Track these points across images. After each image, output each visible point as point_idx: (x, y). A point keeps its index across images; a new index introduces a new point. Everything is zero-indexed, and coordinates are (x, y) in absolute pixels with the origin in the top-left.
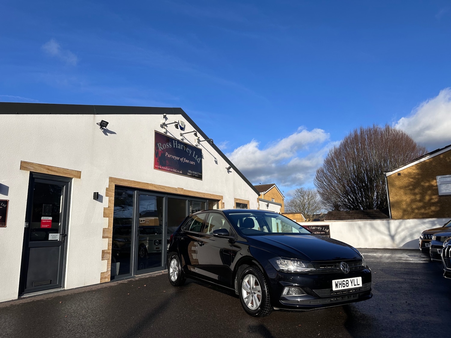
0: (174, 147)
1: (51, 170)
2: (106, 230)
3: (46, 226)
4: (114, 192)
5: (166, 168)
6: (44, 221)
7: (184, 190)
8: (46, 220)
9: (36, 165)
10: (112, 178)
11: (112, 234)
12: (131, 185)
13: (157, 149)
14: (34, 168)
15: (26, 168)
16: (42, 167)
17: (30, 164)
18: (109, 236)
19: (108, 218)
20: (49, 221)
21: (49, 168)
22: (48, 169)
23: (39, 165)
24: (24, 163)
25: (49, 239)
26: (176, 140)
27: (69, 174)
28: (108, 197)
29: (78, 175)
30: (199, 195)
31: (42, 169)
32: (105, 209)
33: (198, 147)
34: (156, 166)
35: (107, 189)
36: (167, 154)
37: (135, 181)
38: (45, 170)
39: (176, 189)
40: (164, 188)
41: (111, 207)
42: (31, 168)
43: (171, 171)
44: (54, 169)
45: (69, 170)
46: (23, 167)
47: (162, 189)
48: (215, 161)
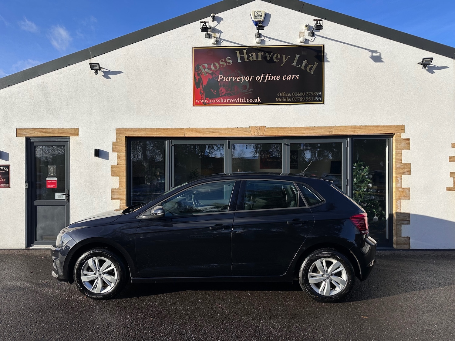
0: (239, 61)
1: (46, 133)
2: (116, 190)
3: (52, 186)
4: (125, 145)
5: (221, 100)
6: (49, 182)
7: (267, 128)
8: (51, 181)
9: (31, 130)
10: (121, 129)
11: (125, 195)
12: (152, 135)
13: (198, 74)
14: (29, 133)
15: (22, 134)
16: (36, 131)
17: (25, 130)
18: (121, 197)
19: (118, 177)
20: (54, 182)
21: (42, 130)
22: (42, 132)
23: (33, 130)
24: (19, 130)
25: (56, 199)
26: (245, 49)
27: (66, 133)
28: (116, 154)
29: (75, 132)
30: (312, 131)
31: (36, 133)
32: (112, 167)
33: (311, 43)
34: (198, 101)
35: (114, 144)
36: (221, 77)
37: (159, 129)
38: (39, 133)
39: (245, 130)
40: (216, 131)
41: (121, 164)
42: (26, 133)
43: (232, 103)
44: (48, 131)
45: (64, 129)
46: (19, 133)
47: (214, 132)
48: (373, 58)
